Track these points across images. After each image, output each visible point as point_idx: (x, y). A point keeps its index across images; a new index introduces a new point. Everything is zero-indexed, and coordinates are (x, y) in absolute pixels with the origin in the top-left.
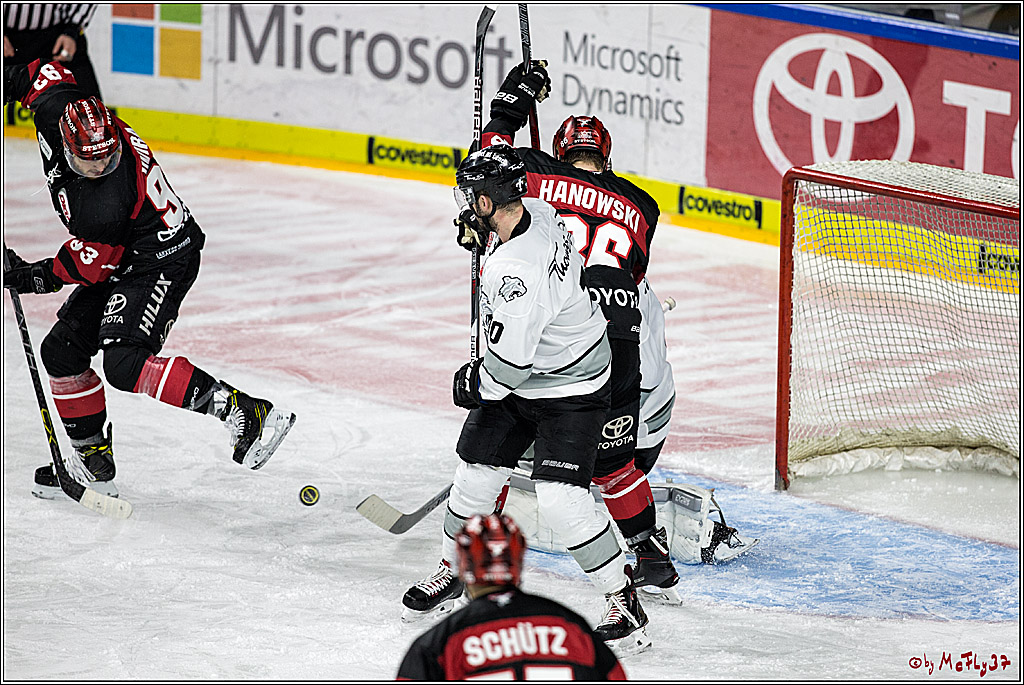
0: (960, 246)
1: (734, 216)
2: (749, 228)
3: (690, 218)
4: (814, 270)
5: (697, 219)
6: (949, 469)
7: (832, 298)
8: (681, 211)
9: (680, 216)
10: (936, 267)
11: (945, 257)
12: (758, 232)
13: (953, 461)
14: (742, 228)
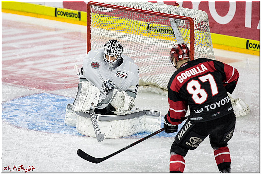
0: (141, 24)
1: (72, 17)
2: (77, 20)
3: (58, 18)
4: (98, 32)
5: (61, 18)
6: (140, 92)
7: (104, 40)
8: (56, 16)
9: (56, 17)
10: (134, 31)
11: (137, 27)
12: (80, 21)
13: (141, 90)
14: (75, 20)
